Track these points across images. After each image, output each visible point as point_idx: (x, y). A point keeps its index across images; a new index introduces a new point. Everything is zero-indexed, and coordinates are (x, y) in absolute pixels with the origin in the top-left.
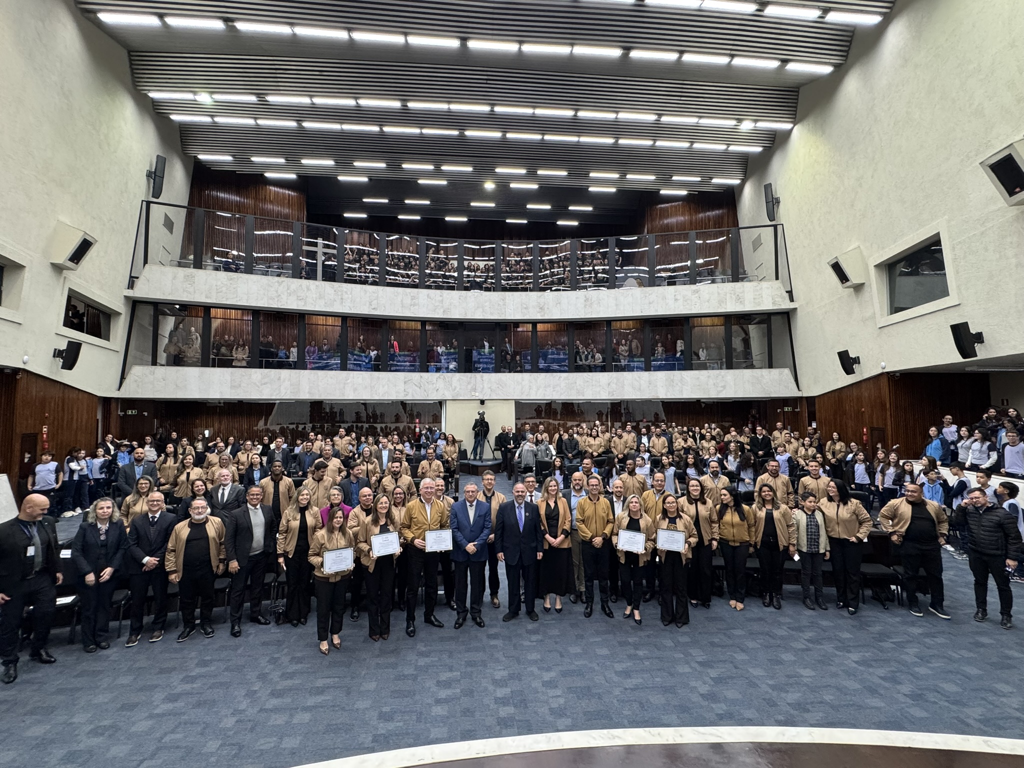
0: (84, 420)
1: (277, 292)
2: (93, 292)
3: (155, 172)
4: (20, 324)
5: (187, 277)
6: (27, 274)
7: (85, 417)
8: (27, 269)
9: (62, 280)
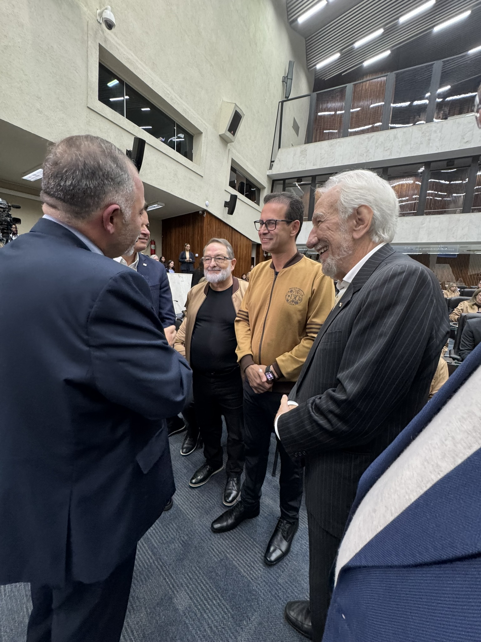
0: (244, 254)
1: (366, 148)
2: (247, 166)
3: (287, 77)
4: (202, 177)
5: (302, 152)
6: (203, 138)
7: (245, 252)
8: (203, 134)
9: (227, 151)
